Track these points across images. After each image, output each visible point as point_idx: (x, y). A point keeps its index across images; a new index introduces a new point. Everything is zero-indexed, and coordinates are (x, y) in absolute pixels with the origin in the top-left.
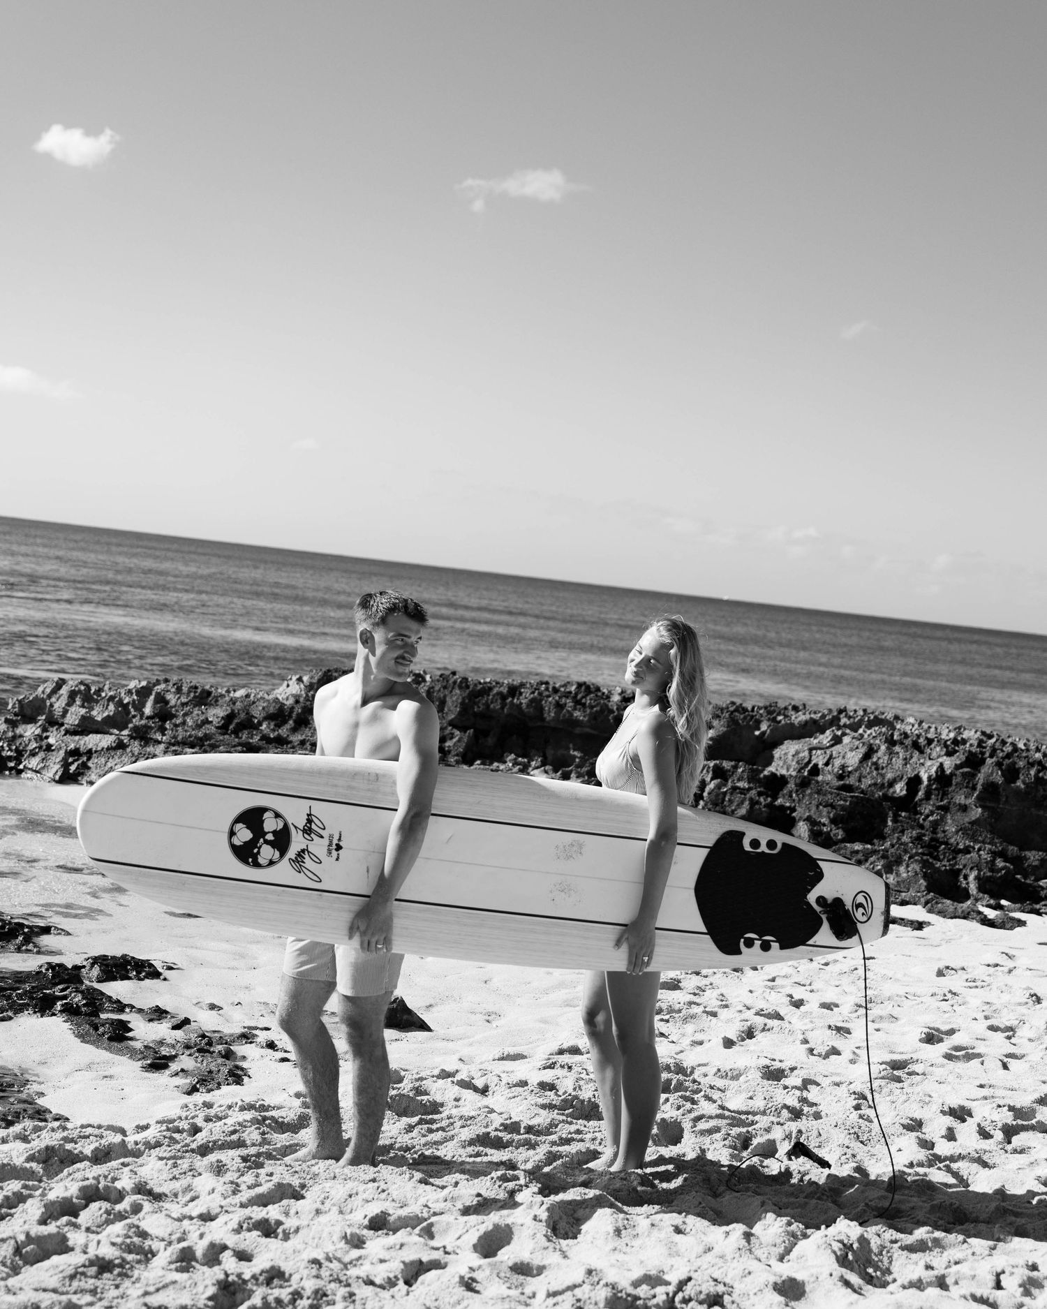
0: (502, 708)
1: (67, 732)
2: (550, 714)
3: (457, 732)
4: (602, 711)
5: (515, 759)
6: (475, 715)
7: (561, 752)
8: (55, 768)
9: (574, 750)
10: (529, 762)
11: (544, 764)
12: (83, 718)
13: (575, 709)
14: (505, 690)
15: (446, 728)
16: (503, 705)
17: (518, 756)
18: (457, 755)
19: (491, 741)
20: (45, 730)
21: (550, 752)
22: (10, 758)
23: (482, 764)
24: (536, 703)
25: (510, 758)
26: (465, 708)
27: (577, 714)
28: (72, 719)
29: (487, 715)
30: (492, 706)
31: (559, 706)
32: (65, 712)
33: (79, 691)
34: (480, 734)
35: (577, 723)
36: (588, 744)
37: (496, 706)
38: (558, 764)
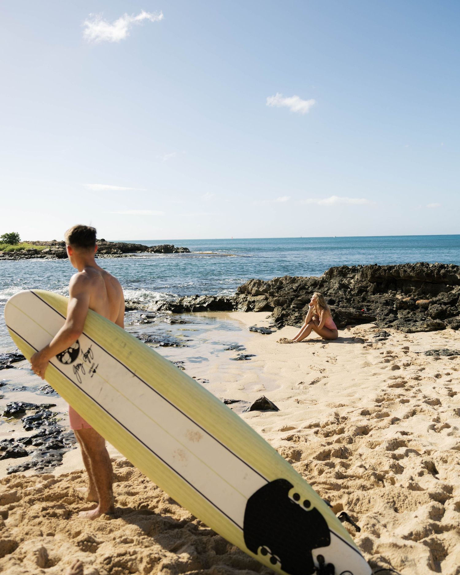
0: (385, 274)
1: (253, 296)
2: (402, 274)
3: (372, 284)
4: (420, 272)
5: (392, 292)
6: (377, 278)
7: (408, 288)
8: (245, 307)
9: (412, 287)
10: (396, 292)
11: (401, 292)
12: (257, 291)
13: (411, 272)
14: (386, 268)
15: (368, 283)
17: (393, 290)
18: (371, 292)
20: (246, 295)
21: (404, 288)
22: (234, 305)
23: (379, 295)
24: (397, 272)
25: (389, 291)
26: (373, 276)
27: (411, 274)
28: (253, 292)
29: (380, 277)
31: (405, 271)
32: (252, 289)
34: (379, 284)
35: (412, 277)
36: (417, 284)
37: (383, 274)
38: (407, 292)
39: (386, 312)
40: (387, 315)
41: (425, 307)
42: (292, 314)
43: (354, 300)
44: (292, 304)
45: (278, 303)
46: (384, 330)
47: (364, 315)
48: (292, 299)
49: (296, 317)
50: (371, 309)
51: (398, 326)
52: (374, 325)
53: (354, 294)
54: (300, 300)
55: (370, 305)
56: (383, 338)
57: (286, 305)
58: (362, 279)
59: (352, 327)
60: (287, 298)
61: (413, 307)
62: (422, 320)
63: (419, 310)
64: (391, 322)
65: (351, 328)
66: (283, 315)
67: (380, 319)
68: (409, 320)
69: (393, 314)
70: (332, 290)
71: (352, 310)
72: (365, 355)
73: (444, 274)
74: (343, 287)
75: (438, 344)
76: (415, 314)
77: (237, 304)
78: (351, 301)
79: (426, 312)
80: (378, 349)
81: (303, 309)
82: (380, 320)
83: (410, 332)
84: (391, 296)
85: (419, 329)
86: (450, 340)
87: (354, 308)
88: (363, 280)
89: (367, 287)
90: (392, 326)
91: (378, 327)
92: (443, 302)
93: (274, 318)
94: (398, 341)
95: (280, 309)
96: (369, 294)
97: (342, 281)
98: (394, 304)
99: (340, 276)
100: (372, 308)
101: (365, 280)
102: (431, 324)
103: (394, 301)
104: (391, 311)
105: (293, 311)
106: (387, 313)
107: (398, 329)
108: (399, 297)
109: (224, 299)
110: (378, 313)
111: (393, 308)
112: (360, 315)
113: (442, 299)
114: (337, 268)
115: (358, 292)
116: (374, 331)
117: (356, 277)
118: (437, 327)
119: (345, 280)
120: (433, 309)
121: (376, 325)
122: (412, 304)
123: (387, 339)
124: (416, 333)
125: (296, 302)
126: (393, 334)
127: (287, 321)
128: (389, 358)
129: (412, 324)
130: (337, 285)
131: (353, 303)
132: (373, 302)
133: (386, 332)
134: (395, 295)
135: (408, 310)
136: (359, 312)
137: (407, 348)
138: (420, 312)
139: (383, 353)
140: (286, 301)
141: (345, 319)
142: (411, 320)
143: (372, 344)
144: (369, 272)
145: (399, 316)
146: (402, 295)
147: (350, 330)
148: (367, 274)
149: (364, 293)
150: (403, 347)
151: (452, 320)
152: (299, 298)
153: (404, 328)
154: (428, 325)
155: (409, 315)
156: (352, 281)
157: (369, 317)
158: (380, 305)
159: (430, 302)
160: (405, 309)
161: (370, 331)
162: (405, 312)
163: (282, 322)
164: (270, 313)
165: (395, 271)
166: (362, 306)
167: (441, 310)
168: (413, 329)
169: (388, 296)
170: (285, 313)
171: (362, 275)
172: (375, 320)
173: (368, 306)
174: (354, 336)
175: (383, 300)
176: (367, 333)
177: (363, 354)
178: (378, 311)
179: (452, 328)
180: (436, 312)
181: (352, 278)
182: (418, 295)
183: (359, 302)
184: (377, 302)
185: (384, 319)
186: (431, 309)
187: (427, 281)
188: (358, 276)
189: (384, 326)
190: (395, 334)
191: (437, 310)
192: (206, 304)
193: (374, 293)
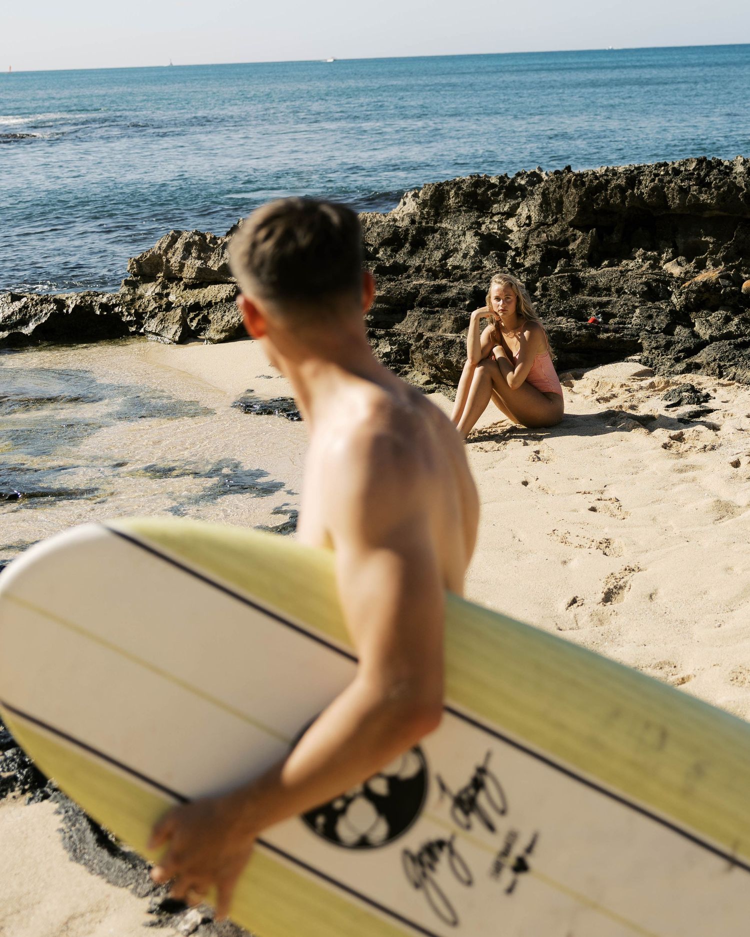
0: (623, 202)
1: (187, 287)
2: (675, 201)
3: (579, 233)
4: (730, 190)
5: (645, 254)
6: (597, 212)
7: (691, 239)
8: (173, 330)
9: (706, 236)
10: (660, 255)
11: (675, 255)
12: (200, 270)
13: (701, 192)
15: (567, 230)
17: (647, 249)
18: (582, 258)
19: (615, 238)
20: (165, 287)
21: (680, 241)
22: (130, 323)
23: (610, 265)
24: (658, 191)
25: (638, 253)
26: (584, 206)
27: (703, 197)
28: (189, 273)
29: (608, 211)
30: (612, 201)
31: (683, 190)
32: (182, 266)
33: (195, 242)
34: (603, 232)
35: (704, 206)
36: (720, 227)
37: (616, 200)
38: (690, 253)
39: (662, 321)
40: (669, 330)
43: (545, 288)
46: (682, 379)
47: (602, 336)
49: (387, 355)
50: (614, 316)
51: (720, 367)
52: (641, 368)
53: (533, 266)
54: (380, 299)
55: (608, 302)
56: (695, 408)
58: (546, 217)
59: (579, 377)
61: (737, 301)
64: (691, 352)
65: (574, 382)
67: (654, 344)
69: (685, 326)
70: (459, 256)
72: (690, 474)
74: (490, 244)
77: (139, 318)
78: (536, 289)
80: (713, 448)
81: (398, 327)
82: (656, 348)
84: (648, 267)
87: (564, 315)
88: (550, 219)
89: (566, 242)
90: (698, 367)
91: (652, 374)
96: (578, 264)
97: (479, 225)
98: (670, 294)
99: (471, 209)
100: (615, 311)
101: (555, 221)
103: (668, 283)
104: (674, 318)
106: (668, 325)
107: (721, 376)
108: (673, 269)
110: (642, 327)
111: (675, 306)
112: (592, 337)
116: (652, 385)
117: (524, 211)
119: (488, 221)
121: (645, 364)
122: (731, 293)
123: (711, 411)
126: (715, 391)
130: (470, 242)
131: (543, 296)
132: (608, 289)
133: (692, 389)
134: (657, 263)
135: (721, 313)
136: (586, 327)
143: (682, 434)
144: (570, 196)
145: (703, 331)
146: (679, 264)
147: (572, 386)
148: (560, 203)
149: (562, 261)
153: (739, 372)
156: (511, 223)
157: (620, 340)
158: (636, 301)
160: (713, 309)
161: (641, 388)
162: (717, 316)
166: (584, 306)
171: (545, 206)
172: (639, 349)
173: (602, 305)
174: (602, 408)
175: (636, 283)
177: (681, 471)
178: (636, 321)
181: (510, 214)
182: (726, 259)
183: (563, 296)
184: (620, 292)
185: (668, 346)
188: (529, 209)
189: (672, 366)
190: (722, 391)
192: (32, 326)
193: (593, 261)
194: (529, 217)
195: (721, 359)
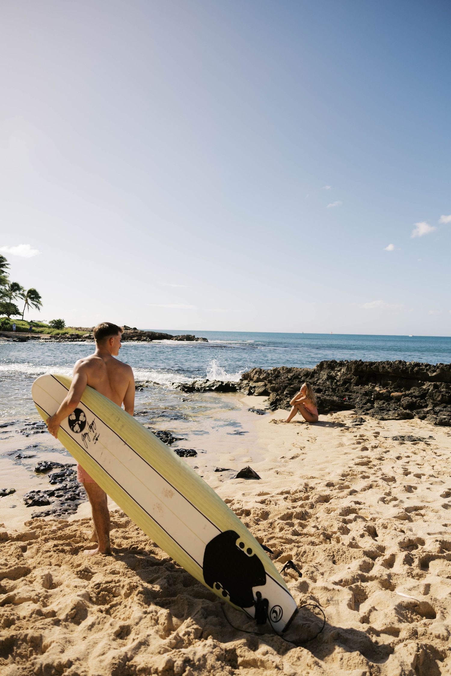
1: (253, 382)
2: (381, 370)
3: (355, 377)
4: (397, 368)
5: (372, 384)
6: (360, 372)
7: (385, 381)
8: (247, 392)
9: (389, 381)
10: (376, 385)
11: (380, 386)
12: (257, 378)
13: (389, 368)
14: (367, 364)
15: (352, 376)
16: (367, 368)
18: (354, 383)
20: (249, 381)
21: (382, 382)
22: (238, 389)
23: (361, 386)
24: (377, 367)
25: (370, 384)
26: (356, 370)
27: (389, 370)
28: (255, 379)
29: (362, 371)
31: (384, 367)
32: (254, 376)
33: (259, 371)
34: (361, 377)
35: (389, 372)
36: (394, 379)
37: (365, 369)
38: (384, 386)
39: (364, 401)
40: (365, 404)
41: (398, 399)
42: (285, 400)
43: (338, 390)
44: (286, 390)
45: (274, 390)
46: (361, 416)
47: (345, 403)
48: (286, 387)
50: (352, 399)
51: (373, 414)
52: (353, 412)
53: (339, 384)
54: (292, 388)
55: (351, 395)
56: (359, 423)
57: (280, 391)
58: (347, 372)
59: (334, 413)
60: (281, 386)
61: (387, 398)
62: (394, 410)
63: (393, 401)
64: (368, 410)
66: (277, 400)
67: (359, 407)
68: (383, 410)
69: (371, 403)
70: (321, 380)
71: (335, 398)
72: (341, 438)
73: (417, 372)
74: (331, 378)
75: (405, 431)
76: (389, 404)
77: (240, 388)
78: (336, 390)
79: (398, 403)
80: (353, 432)
83: (383, 419)
84: (371, 388)
85: (391, 418)
86: (416, 428)
87: (337, 396)
89: (351, 379)
90: (368, 414)
91: (356, 414)
92: (414, 395)
93: (269, 402)
94: (371, 427)
95: (275, 395)
96: (352, 385)
97: (330, 373)
98: (372, 395)
99: (329, 368)
100: (353, 397)
101: (350, 373)
102: (401, 413)
103: (373, 392)
104: (369, 401)
105: (286, 396)
106: (366, 402)
107: (373, 417)
108: (377, 389)
109: (229, 384)
110: (358, 402)
111: (372, 398)
112: (342, 403)
113: (414, 392)
114: (327, 362)
115: (343, 383)
116: (352, 417)
117: (342, 370)
118: (406, 417)
119: (333, 372)
120: (405, 401)
121: (355, 412)
122: (387, 396)
123: (363, 424)
124: (388, 421)
125: (289, 389)
126: (368, 420)
127: (280, 405)
128: (361, 441)
129: (385, 413)
130: (325, 377)
131: (337, 392)
132: (354, 392)
133: (362, 419)
134: (374, 387)
135: (383, 401)
136: (341, 400)
137: (378, 433)
138: (394, 403)
139: (356, 436)
140: (281, 388)
141: (329, 406)
142: (385, 409)
143: (349, 428)
144: (353, 367)
145: (376, 405)
146: (380, 388)
147: (332, 415)
148: (351, 369)
149: (348, 384)
150: (374, 431)
151: (420, 411)
152: (292, 386)
153: (378, 416)
154: (399, 415)
155: (384, 405)
156: (339, 373)
157: (350, 405)
158: (360, 395)
159: (402, 395)
160: (381, 400)
161: (349, 417)
162: (381, 402)
163: (276, 406)
164: (266, 398)
165: (375, 366)
166: (345, 395)
167: (411, 402)
168: (386, 417)
169: (368, 387)
170: (279, 398)
171: (347, 369)
172: (355, 408)
174: (335, 420)
175: (363, 391)
176: (347, 419)
177: (340, 436)
178: (357, 400)
179: (419, 418)
180: (407, 403)
181: (339, 371)
182: (394, 388)
183: (342, 392)
184: (357, 393)
185: (362, 407)
186: (403, 401)
187: (403, 376)
188: (344, 370)
189: (362, 413)
190: (370, 420)
191: (408, 402)
192: (215, 387)
193: (357, 385)
194: (343, 372)
195: (374, 412)
